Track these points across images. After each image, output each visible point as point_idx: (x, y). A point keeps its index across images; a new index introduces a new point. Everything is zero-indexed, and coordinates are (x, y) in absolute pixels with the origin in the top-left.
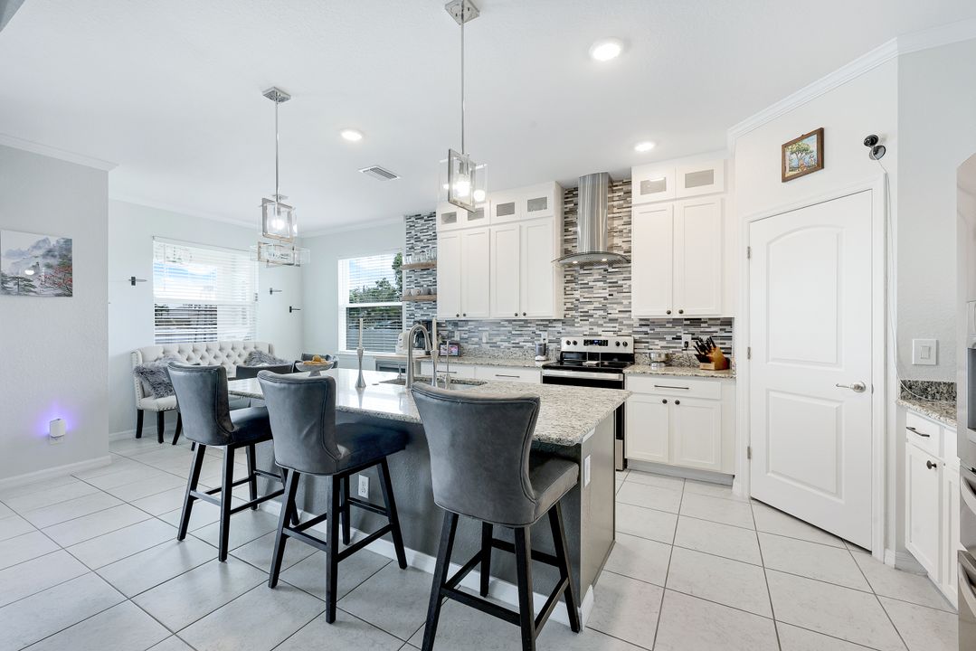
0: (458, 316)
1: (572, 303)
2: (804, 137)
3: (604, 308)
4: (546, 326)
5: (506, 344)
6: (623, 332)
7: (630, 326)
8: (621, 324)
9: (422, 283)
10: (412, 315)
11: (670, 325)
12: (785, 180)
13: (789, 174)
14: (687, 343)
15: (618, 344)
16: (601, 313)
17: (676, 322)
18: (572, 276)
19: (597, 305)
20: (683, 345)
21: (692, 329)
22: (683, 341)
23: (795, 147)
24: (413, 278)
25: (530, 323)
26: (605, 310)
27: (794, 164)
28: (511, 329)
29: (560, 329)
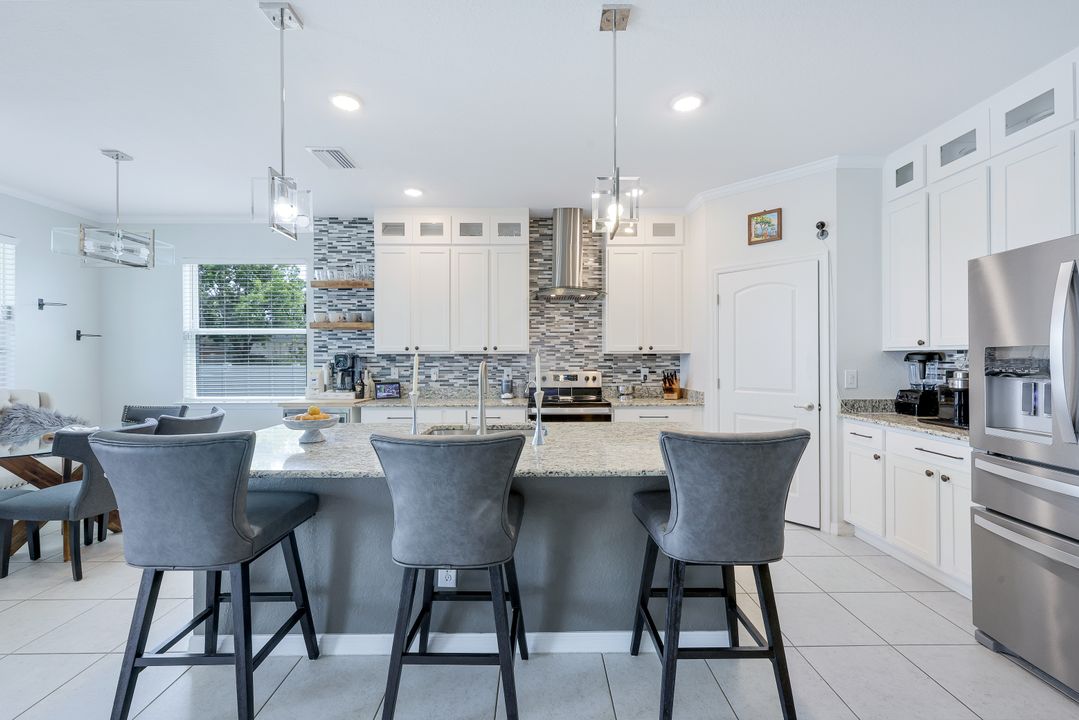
0: (407, 349)
1: (538, 337)
2: (765, 213)
3: (570, 343)
4: (509, 361)
5: (462, 382)
6: (590, 367)
7: (596, 361)
8: (587, 359)
9: (340, 306)
10: (323, 349)
11: (631, 360)
12: (750, 243)
13: (754, 239)
14: (645, 376)
15: (587, 379)
16: (568, 347)
17: (636, 357)
18: (538, 308)
19: (563, 339)
20: (642, 378)
21: (649, 364)
22: (642, 375)
23: (759, 219)
24: (325, 298)
25: (491, 358)
26: (572, 346)
27: (759, 232)
28: (467, 364)
29: (525, 364)
